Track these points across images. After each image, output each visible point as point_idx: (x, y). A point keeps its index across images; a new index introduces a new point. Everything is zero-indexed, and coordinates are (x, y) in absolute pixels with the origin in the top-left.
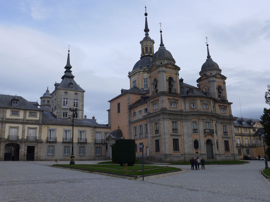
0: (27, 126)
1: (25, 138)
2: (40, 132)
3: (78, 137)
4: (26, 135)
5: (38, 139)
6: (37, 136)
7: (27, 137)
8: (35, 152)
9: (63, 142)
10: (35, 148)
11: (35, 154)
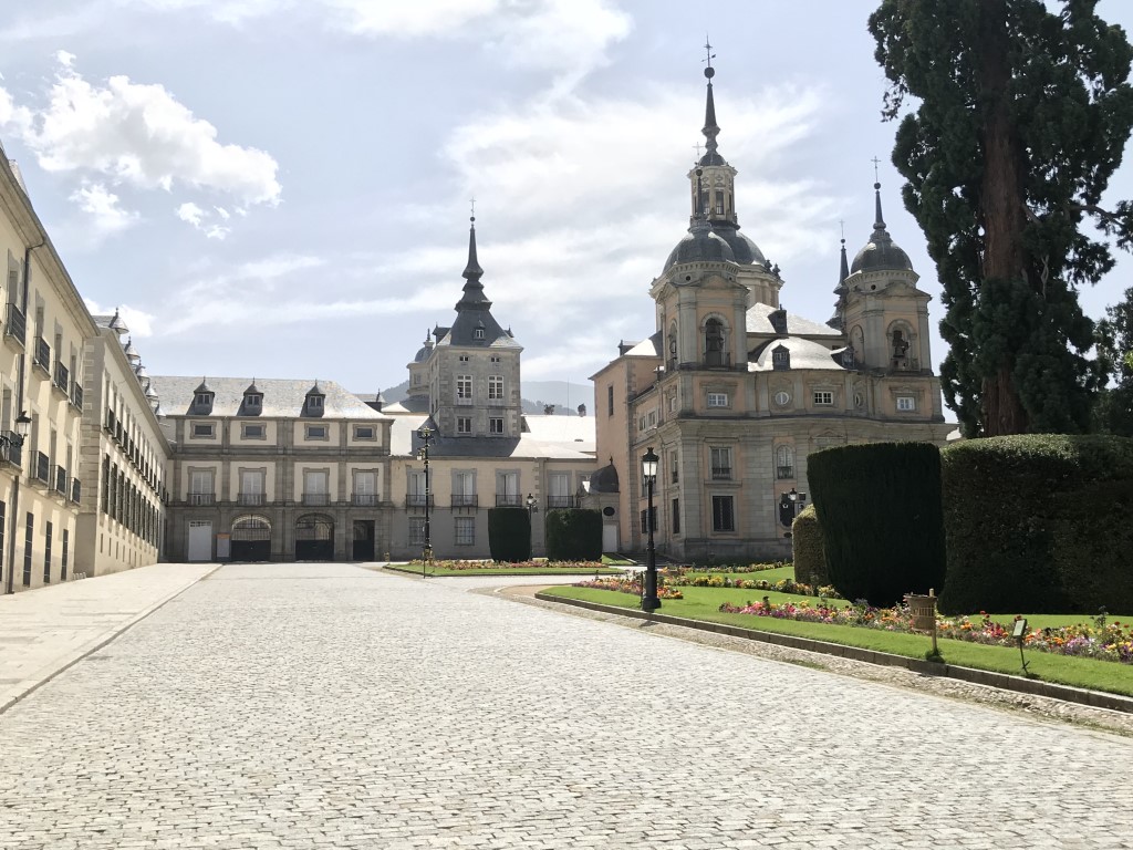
0: (350, 466)
1: (349, 499)
2: (388, 481)
3: (495, 491)
4: (349, 490)
5: (381, 500)
6: (380, 491)
7: (353, 495)
8: (376, 538)
9: (452, 507)
10: (376, 527)
11: (376, 542)
